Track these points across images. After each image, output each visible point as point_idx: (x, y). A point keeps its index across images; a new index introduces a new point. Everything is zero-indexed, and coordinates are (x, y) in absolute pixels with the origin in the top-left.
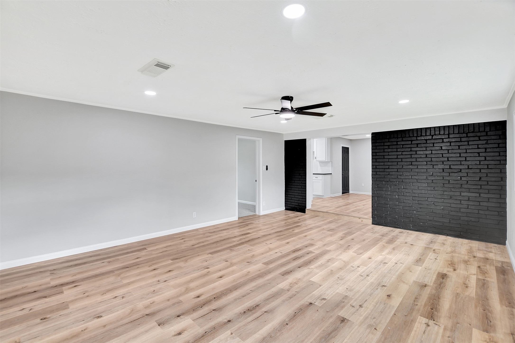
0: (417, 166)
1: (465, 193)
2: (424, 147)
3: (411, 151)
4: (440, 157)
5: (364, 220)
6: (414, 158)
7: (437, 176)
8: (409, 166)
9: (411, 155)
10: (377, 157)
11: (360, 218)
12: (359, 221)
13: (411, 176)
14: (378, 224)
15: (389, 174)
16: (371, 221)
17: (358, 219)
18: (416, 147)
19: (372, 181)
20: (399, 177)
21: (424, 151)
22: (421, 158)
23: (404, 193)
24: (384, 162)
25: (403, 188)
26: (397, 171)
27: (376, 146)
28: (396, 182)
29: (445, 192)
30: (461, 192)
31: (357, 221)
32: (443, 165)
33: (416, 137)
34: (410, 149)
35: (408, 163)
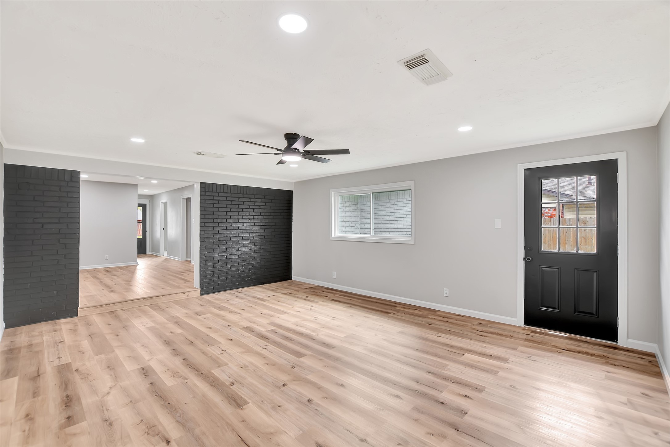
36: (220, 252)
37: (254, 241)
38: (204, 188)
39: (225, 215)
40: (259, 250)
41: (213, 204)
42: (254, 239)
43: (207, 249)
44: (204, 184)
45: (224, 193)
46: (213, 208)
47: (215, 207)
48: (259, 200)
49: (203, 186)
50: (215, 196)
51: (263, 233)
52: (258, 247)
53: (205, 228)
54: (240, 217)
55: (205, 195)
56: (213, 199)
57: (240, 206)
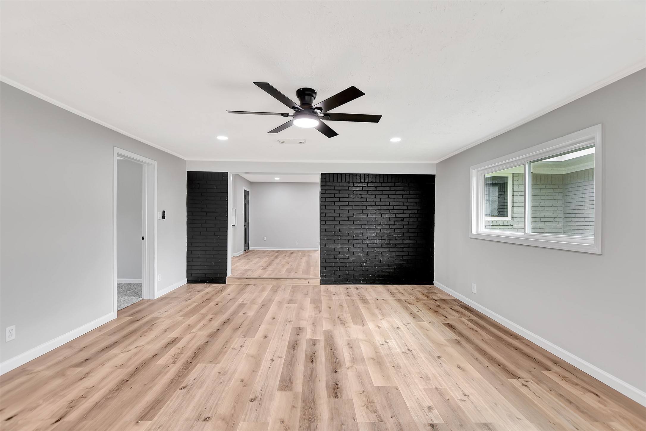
0: (367, 214)
1: (407, 241)
2: (374, 194)
3: (362, 198)
4: (387, 206)
5: (311, 281)
6: (364, 205)
7: (385, 225)
8: (360, 214)
9: (362, 202)
10: (326, 203)
11: (306, 279)
12: (305, 282)
13: (362, 226)
14: (327, 283)
15: (339, 224)
16: (319, 281)
17: (304, 280)
18: (367, 193)
19: (321, 232)
20: (350, 227)
21: (373, 199)
22: (371, 206)
23: (354, 244)
24: (334, 209)
25: (354, 239)
26: (348, 220)
27: (326, 190)
28: (347, 232)
29: (391, 241)
30: (404, 240)
31: (303, 284)
32: (390, 214)
33: (368, 183)
34: (361, 195)
35: (359, 211)
36: (341, 244)
37: (381, 235)
38: (325, 178)
39: (347, 205)
40: (387, 245)
41: (334, 194)
42: (381, 232)
43: (327, 239)
44: (325, 175)
45: (346, 183)
46: (335, 198)
47: (336, 198)
48: (388, 189)
49: (324, 176)
50: (336, 186)
51: (392, 226)
52: (386, 242)
53: (326, 219)
54: (365, 208)
55: (326, 185)
56: (334, 189)
57: (364, 196)
